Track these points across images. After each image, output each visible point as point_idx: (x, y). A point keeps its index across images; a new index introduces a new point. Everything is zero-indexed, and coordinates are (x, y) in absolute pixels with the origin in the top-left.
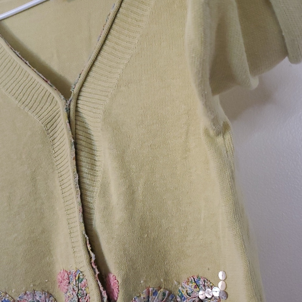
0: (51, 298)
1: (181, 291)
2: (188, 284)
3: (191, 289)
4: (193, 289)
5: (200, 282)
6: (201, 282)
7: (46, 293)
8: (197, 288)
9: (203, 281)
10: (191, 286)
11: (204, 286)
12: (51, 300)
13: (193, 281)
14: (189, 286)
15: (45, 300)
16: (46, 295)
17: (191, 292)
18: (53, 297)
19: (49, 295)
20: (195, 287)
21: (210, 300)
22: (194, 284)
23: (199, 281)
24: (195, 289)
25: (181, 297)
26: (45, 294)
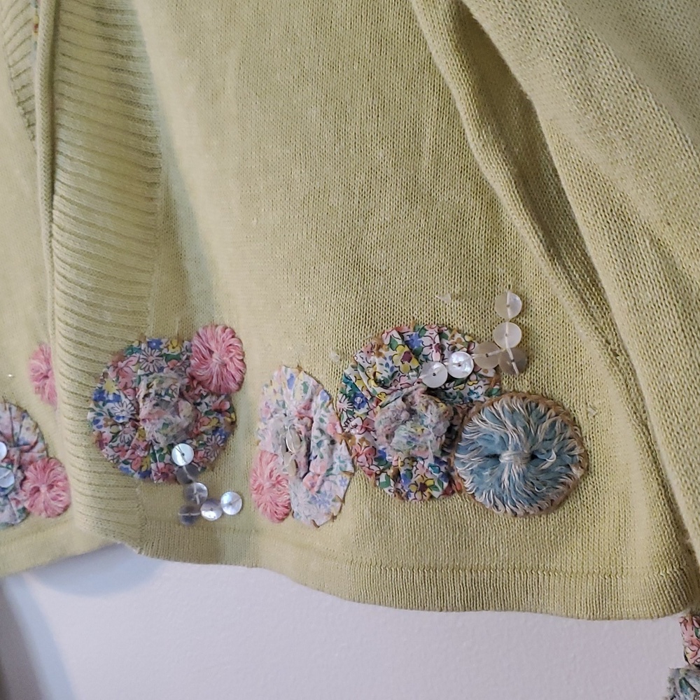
0: (25, 421)
1: (354, 380)
2: (379, 354)
3: (391, 365)
4: (400, 364)
5: (423, 339)
6: (428, 340)
7: (14, 409)
8: (414, 359)
9: (435, 334)
10: (391, 358)
11: (441, 348)
12: (28, 426)
13: (400, 342)
14: (385, 359)
15: (11, 426)
16: (13, 415)
17: (390, 374)
18: (32, 419)
19: (20, 413)
20: (407, 358)
21: (463, 385)
22: (403, 350)
23: (420, 337)
24: (406, 362)
25: (350, 397)
26: (10, 409)
